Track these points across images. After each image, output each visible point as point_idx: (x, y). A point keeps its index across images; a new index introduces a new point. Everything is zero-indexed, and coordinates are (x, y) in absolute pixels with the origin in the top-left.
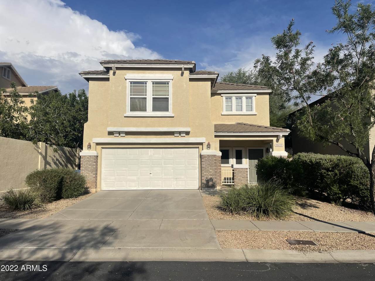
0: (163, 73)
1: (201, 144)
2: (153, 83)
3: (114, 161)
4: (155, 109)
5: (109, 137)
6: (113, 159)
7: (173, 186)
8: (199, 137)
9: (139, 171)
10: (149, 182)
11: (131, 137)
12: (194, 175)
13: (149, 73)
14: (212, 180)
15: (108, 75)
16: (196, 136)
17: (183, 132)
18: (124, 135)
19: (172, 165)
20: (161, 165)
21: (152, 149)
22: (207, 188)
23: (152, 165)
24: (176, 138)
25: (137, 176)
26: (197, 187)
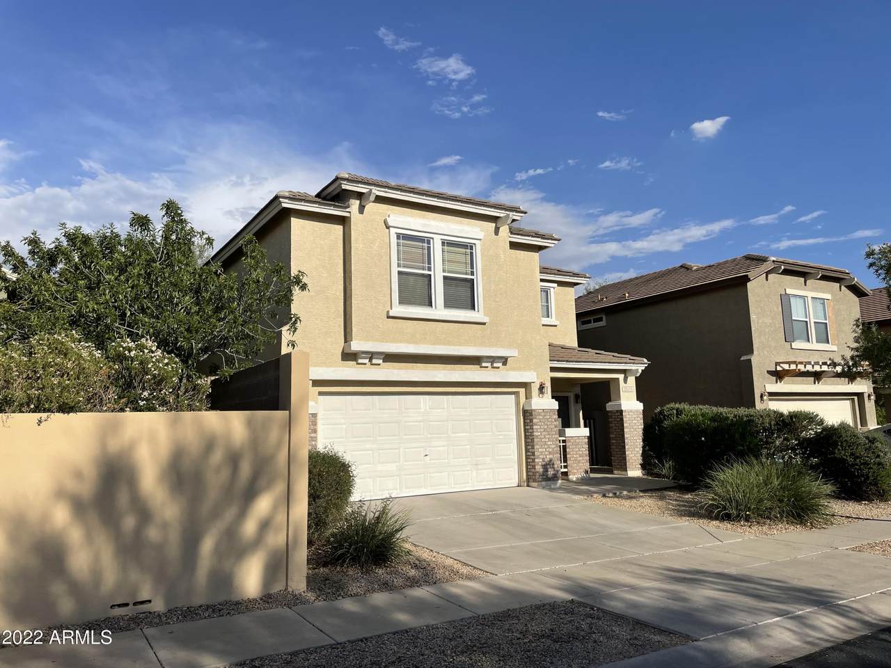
0: (461, 223)
1: (526, 385)
2: (443, 244)
3: (344, 426)
4: (449, 303)
5: (345, 366)
6: (343, 421)
7: (470, 481)
8: (524, 369)
9: (401, 450)
10: (423, 475)
11: (394, 368)
12: (507, 455)
13: (434, 219)
14: (553, 464)
15: (347, 210)
16: (519, 369)
17: (499, 359)
18: (380, 361)
19: (467, 433)
20: (446, 435)
21: (427, 397)
22: (546, 481)
23: (429, 436)
24: (483, 371)
25: (398, 464)
26: (515, 482)
